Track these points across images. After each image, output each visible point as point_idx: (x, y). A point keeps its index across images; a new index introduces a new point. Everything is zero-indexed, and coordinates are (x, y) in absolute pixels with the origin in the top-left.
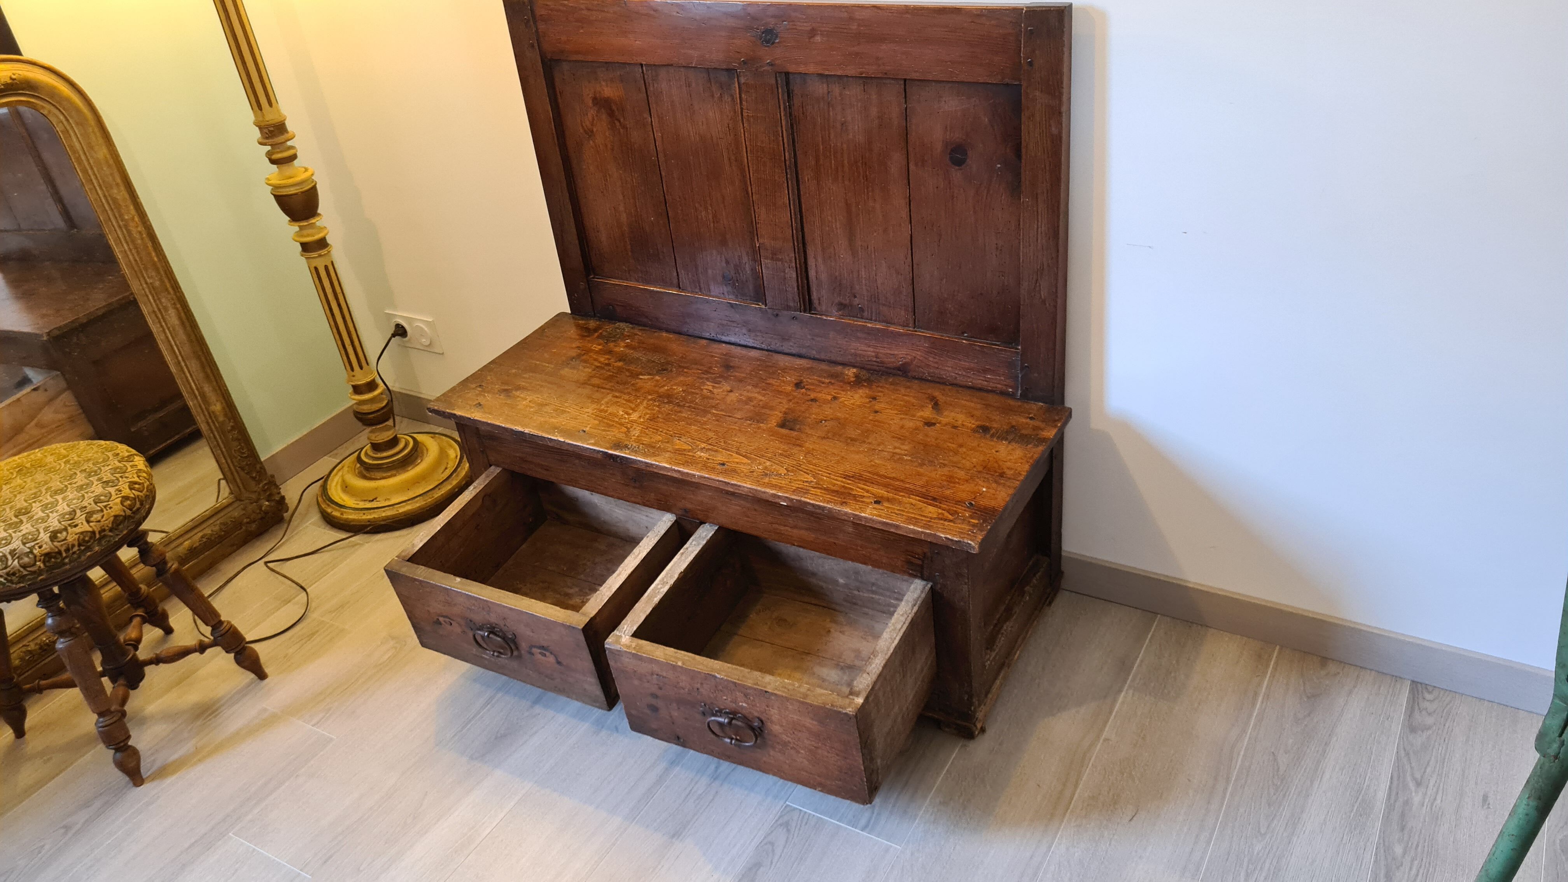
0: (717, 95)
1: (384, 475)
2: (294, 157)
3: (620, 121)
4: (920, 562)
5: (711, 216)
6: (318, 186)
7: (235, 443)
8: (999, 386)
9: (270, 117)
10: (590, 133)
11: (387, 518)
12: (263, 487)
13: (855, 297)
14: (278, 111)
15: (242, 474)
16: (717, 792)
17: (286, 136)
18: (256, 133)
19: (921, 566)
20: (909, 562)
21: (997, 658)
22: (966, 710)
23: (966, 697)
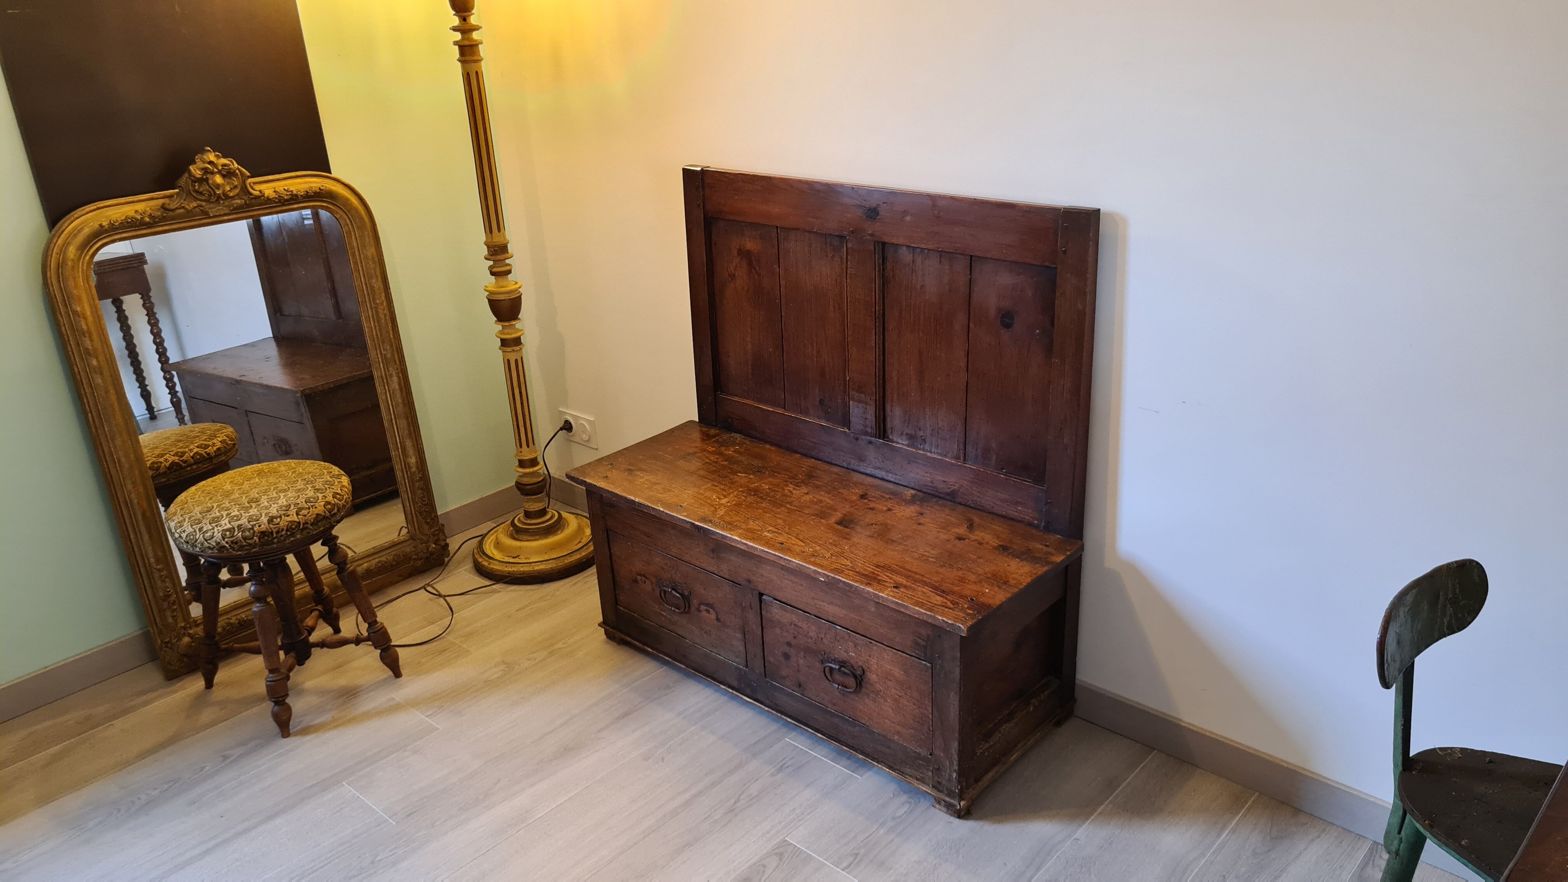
0: (830, 255)
1: (530, 538)
2: (509, 272)
3: (755, 269)
4: (923, 643)
5: (815, 352)
6: (522, 296)
7: (420, 492)
8: (1027, 517)
9: (497, 239)
10: (733, 277)
11: (524, 572)
12: (434, 532)
13: (920, 430)
14: (504, 236)
15: (420, 517)
16: (730, 820)
17: (506, 255)
18: (485, 251)
19: (925, 647)
20: (916, 643)
21: (991, 751)
22: (953, 789)
23: (954, 775)
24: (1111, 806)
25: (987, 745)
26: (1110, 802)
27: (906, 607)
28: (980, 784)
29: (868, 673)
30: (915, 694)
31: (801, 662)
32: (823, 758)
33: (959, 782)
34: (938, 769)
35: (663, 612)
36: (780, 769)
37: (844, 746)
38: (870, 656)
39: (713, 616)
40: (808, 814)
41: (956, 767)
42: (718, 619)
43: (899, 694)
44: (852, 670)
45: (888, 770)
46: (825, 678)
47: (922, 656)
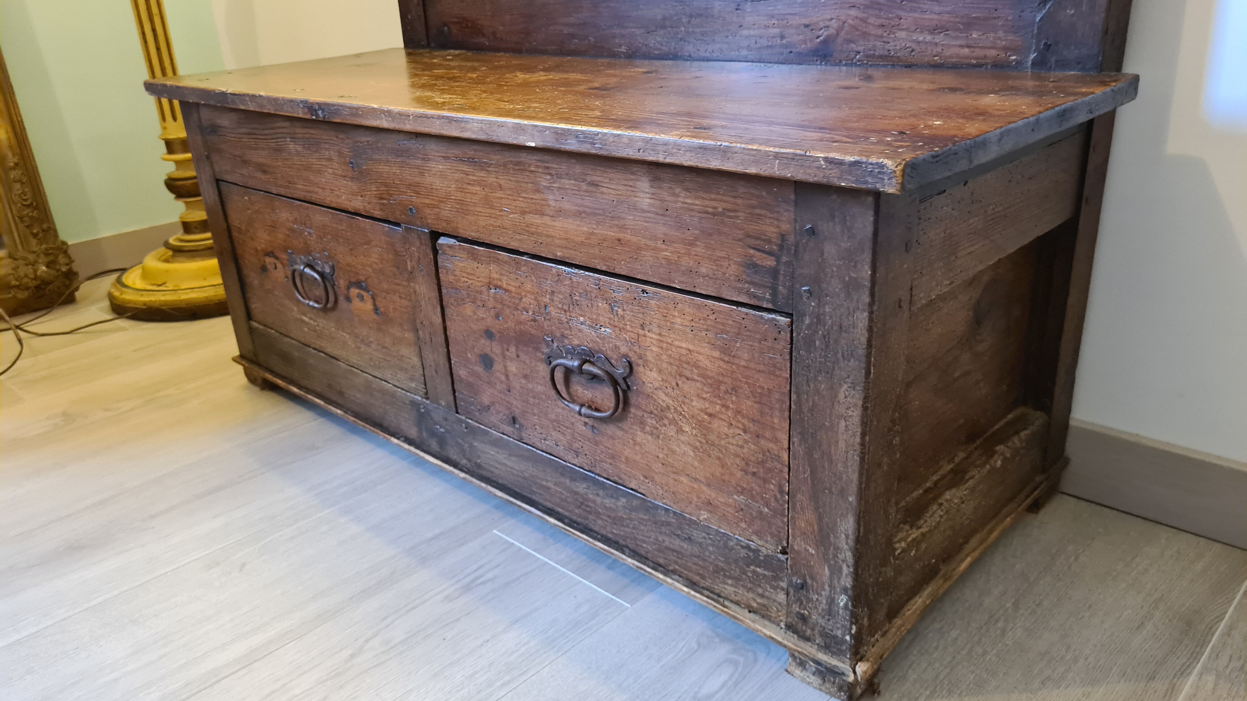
4: (770, 262)
7: (18, 186)
8: (992, 52)
11: (166, 303)
19: (774, 273)
20: (753, 267)
21: (923, 546)
22: (839, 633)
23: (843, 600)
24: (1210, 679)
25: (915, 534)
26: (1206, 670)
28: (898, 621)
29: (639, 370)
30: (748, 405)
31: (513, 368)
32: (559, 567)
33: (855, 618)
34: (803, 586)
35: (304, 318)
36: (467, 588)
37: (599, 541)
38: (642, 327)
39: (368, 306)
40: (503, 685)
41: (847, 581)
42: (376, 309)
43: (710, 411)
44: (608, 368)
45: (685, 589)
46: (553, 392)
47: (768, 300)
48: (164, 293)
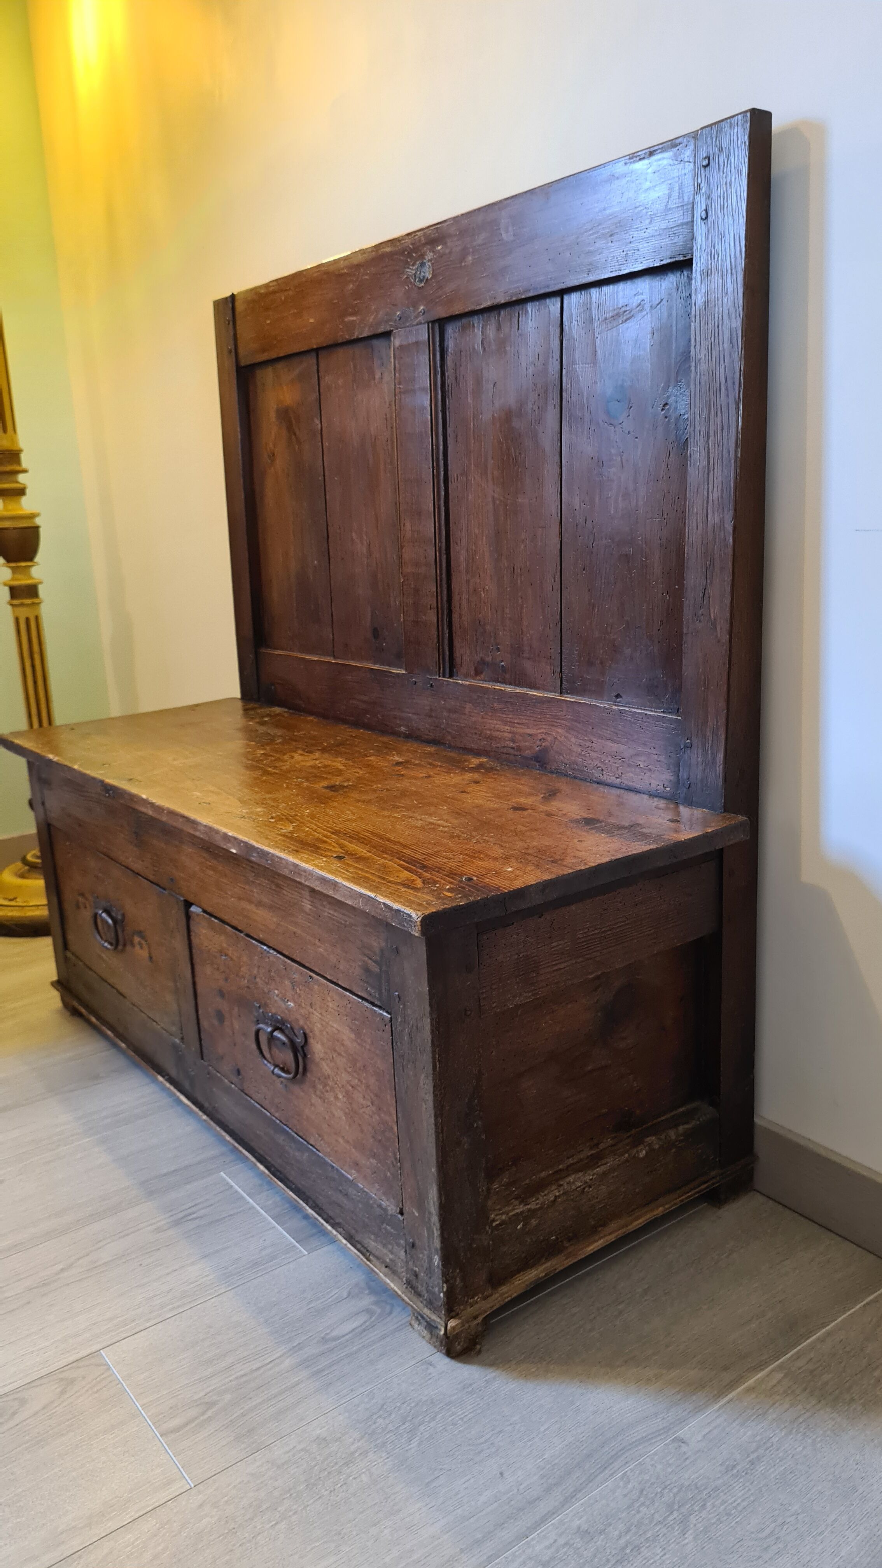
2: (21, 492)
3: (296, 436)
4: (376, 969)
5: (365, 550)
9: (4, 442)
11: (12, 918)
13: (498, 651)
14: (14, 440)
19: (379, 978)
20: (367, 970)
21: (534, 1222)
22: (436, 1291)
23: (436, 1260)
25: (520, 1209)
27: (335, 885)
28: (503, 1288)
29: (311, 1041)
30: (372, 1081)
31: (237, 1026)
32: (263, 1212)
33: (447, 1278)
34: (413, 1246)
36: (177, 1223)
37: (292, 1190)
38: (311, 1006)
39: (144, 954)
41: (437, 1243)
42: (151, 958)
43: (352, 1083)
44: (291, 1036)
45: (344, 1241)
46: (257, 1052)
47: (377, 998)
48: (12, 908)
